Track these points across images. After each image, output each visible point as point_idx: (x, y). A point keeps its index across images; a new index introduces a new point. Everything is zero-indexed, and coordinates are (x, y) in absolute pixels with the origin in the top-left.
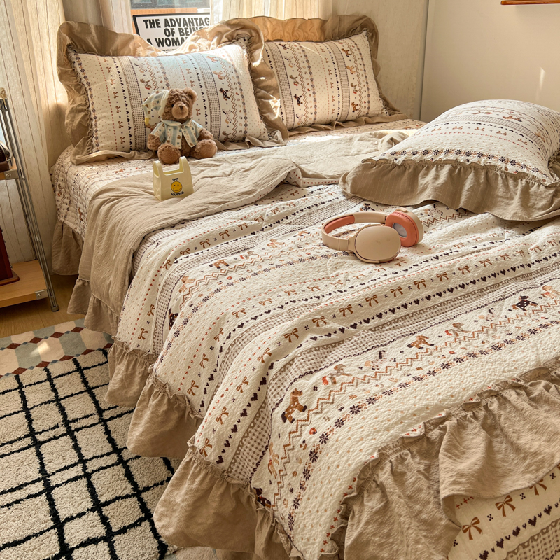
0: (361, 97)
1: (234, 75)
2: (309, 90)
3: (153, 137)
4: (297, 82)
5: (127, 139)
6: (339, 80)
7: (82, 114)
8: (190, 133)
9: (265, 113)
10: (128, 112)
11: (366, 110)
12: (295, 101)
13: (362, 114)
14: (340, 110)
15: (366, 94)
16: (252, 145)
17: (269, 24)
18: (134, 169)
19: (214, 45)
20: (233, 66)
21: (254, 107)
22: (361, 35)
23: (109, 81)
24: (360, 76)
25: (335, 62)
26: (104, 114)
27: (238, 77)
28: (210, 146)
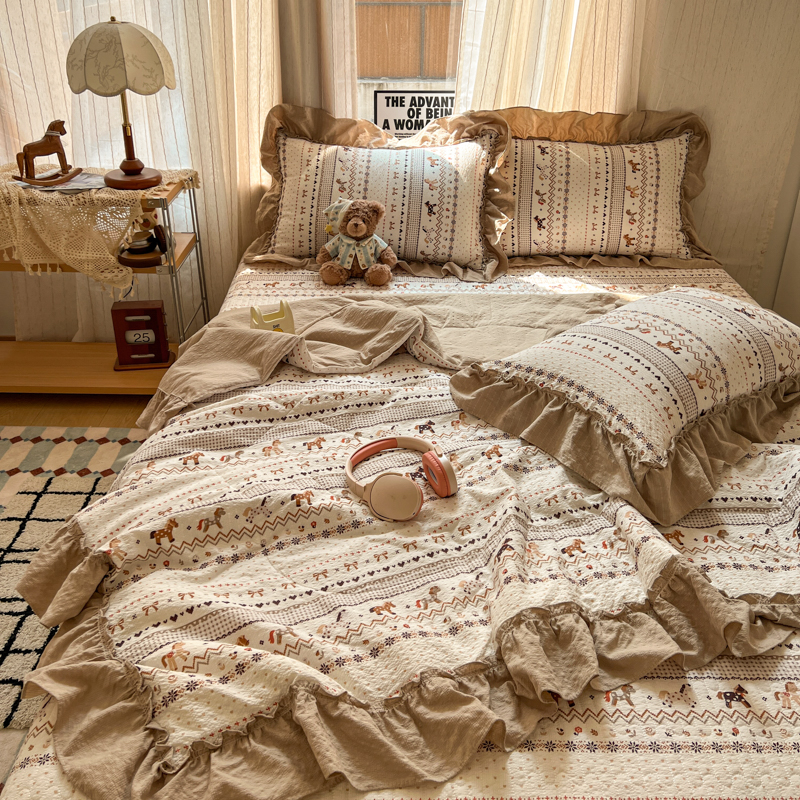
0: (641, 229)
1: (452, 186)
2: (558, 212)
3: (325, 251)
4: (544, 201)
5: (306, 244)
6: (608, 204)
7: (273, 206)
8: (366, 253)
9: (489, 234)
10: (312, 215)
11: (649, 247)
12: (535, 224)
13: (641, 250)
14: (605, 242)
15: (651, 226)
16: (449, 274)
17: (534, 118)
18: (288, 284)
19: (451, 140)
20: (457, 173)
21: (469, 227)
22: (677, 140)
23: (303, 176)
24: (646, 201)
25: (610, 178)
26: (288, 213)
27: (456, 188)
28: (381, 273)
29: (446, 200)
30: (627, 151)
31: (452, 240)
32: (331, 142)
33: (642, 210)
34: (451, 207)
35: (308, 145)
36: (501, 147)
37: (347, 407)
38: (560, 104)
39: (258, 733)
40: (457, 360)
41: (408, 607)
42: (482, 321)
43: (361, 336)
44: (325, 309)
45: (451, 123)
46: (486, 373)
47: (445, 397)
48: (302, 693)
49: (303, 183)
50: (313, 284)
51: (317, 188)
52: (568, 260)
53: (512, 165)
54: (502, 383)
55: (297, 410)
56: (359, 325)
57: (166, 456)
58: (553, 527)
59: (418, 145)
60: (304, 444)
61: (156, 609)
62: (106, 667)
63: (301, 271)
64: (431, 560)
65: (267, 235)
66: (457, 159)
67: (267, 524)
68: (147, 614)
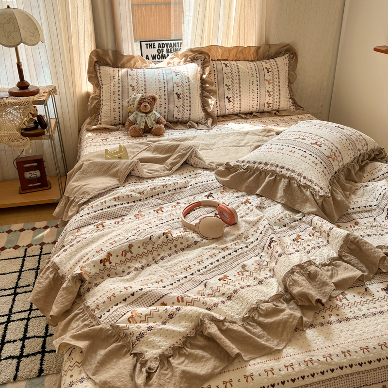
0: (274, 99)
1: (187, 84)
2: (237, 94)
3: (129, 120)
4: (230, 89)
5: (118, 118)
6: (259, 88)
7: (97, 101)
8: (151, 120)
9: (206, 106)
10: (119, 104)
11: (277, 107)
12: (227, 100)
13: (274, 109)
14: (258, 106)
15: (278, 97)
16: (191, 127)
17: (220, 50)
18: (113, 138)
19: (182, 63)
20: (188, 78)
21: (197, 104)
22: (284, 57)
23: (112, 85)
24: (275, 86)
25: (258, 76)
26: (107, 103)
27: (189, 85)
28: (160, 129)
29: (185, 91)
30: (263, 63)
31: (190, 110)
32: (123, 67)
33: (274, 90)
34: (188, 95)
35: (112, 69)
36: (207, 64)
37: (170, 191)
38: (231, 44)
39: (188, 345)
40: (212, 164)
41: (235, 276)
42: (215, 146)
43: (163, 158)
44: (139, 148)
45: (181, 55)
46: (233, 167)
47: (214, 181)
48: (207, 321)
49: (112, 88)
50: (126, 138)
51: (120, 90)
52: (243, 116)
53: (213, 73)
54: (242, 170)
55: (145, 195)
56: (160, 153)
57: (85, 226)
58: (284, 231)
59: (166, 66)
60: (154, 211)
61: (115, 297)
62: (101, 328)
63: (117, 132)
64: (237, 254)
65: (96, 116)
66: (187, 71)
67: (154, 249)
68: (110, 300)
